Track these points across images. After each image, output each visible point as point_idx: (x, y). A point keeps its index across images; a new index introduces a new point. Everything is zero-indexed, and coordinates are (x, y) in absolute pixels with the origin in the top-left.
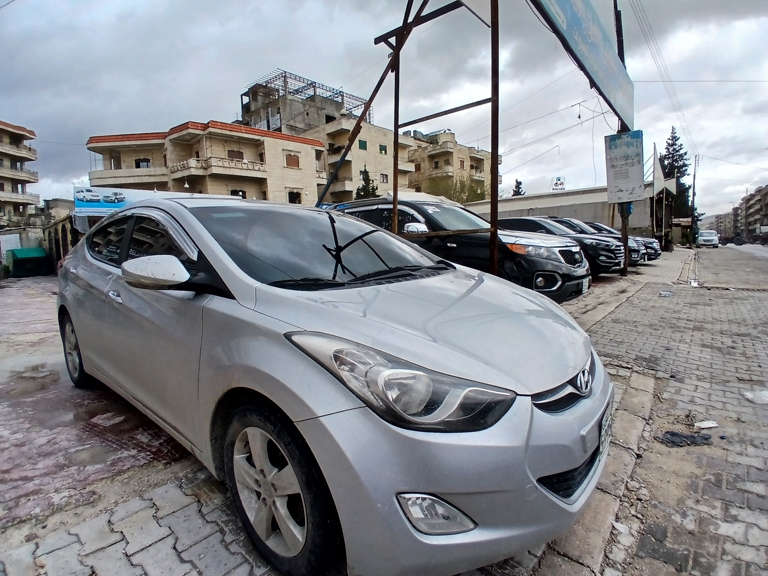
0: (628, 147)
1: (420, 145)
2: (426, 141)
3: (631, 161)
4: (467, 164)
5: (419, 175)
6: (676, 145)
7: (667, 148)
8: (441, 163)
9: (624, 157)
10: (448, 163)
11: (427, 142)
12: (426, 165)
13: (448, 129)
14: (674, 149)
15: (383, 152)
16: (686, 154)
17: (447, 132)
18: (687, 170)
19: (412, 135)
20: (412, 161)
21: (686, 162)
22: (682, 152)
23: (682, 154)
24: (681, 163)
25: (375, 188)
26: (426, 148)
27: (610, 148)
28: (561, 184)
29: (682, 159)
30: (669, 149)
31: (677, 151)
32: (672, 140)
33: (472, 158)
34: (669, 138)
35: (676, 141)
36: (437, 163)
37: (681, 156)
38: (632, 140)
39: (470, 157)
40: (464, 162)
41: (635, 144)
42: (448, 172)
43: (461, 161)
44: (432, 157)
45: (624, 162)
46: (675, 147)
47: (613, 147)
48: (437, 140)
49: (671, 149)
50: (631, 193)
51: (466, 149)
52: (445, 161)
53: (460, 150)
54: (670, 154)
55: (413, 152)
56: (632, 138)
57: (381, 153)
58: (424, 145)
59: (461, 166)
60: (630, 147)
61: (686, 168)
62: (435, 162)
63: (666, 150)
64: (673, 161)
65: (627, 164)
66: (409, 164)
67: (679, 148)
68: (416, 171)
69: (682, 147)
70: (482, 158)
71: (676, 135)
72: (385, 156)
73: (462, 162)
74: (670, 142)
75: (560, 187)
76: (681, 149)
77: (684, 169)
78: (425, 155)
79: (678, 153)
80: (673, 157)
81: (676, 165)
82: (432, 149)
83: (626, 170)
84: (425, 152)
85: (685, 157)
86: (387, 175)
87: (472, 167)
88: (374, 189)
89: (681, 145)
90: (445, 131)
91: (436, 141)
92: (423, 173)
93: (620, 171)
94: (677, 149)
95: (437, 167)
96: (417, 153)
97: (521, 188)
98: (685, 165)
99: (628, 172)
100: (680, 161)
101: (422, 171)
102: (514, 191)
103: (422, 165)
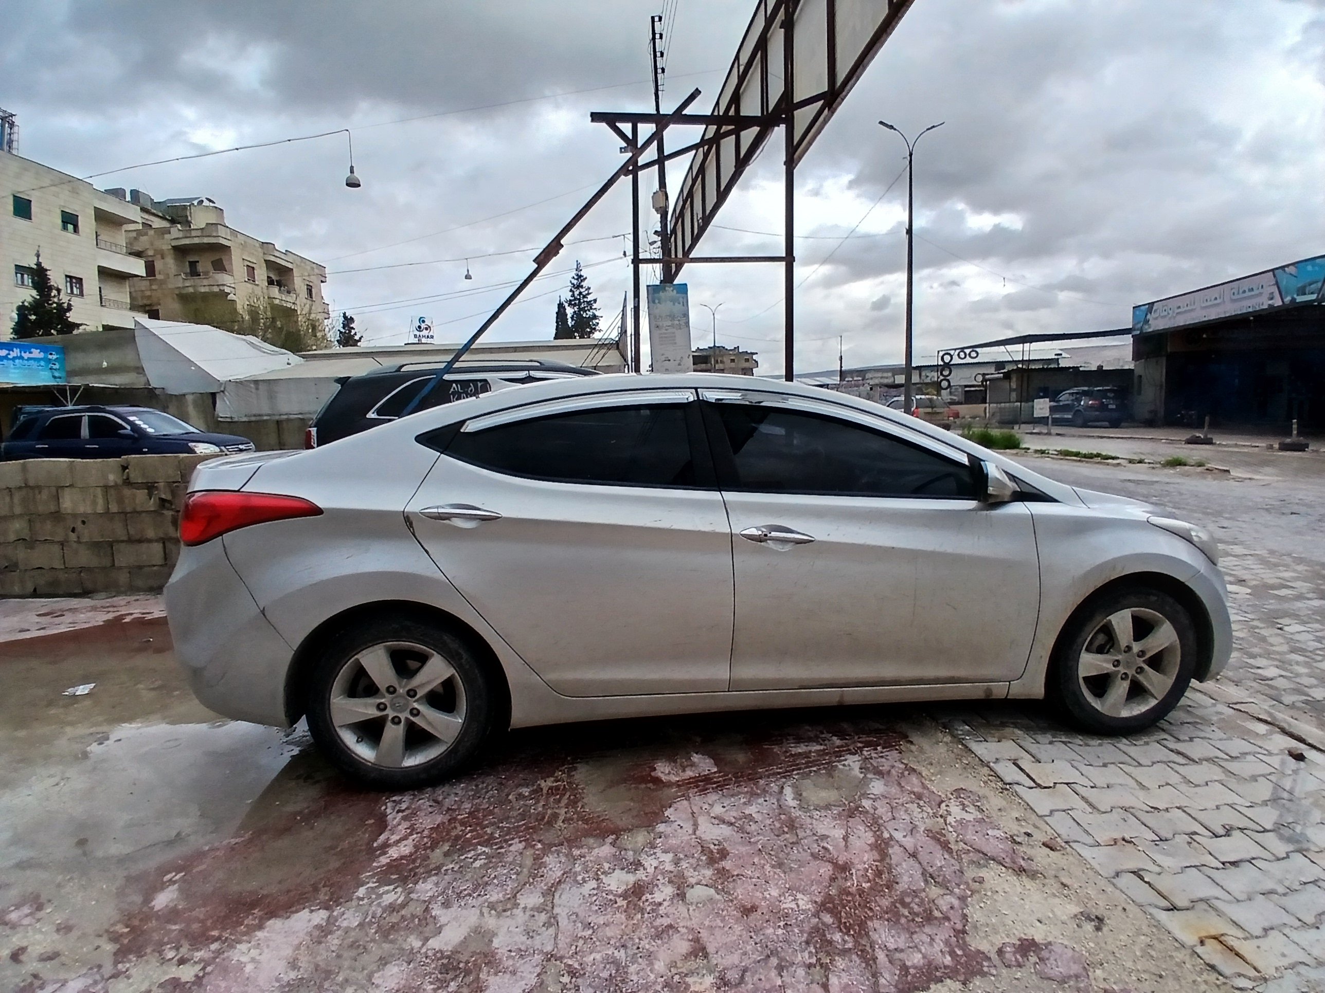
0: (674, 304)
1: (150, 223)
2: (161, 215)
3: (677, 322)
4: (261, 274)
5: (151, 285)
6: (582, 287)
7: (571, 291)
8: (204, 265)
9: (670, 316)
10: (219, 266)
11: (163, 218)
12: (168, 266)
13: (208, 199)
14: (580, 293)
15: (70, 227)
16: (595, 301)
17: (206, 203)
18: (598, 323)
19: (128, 198)
20: (138, 254)
21: (597, 313)
22: (590, 298)
23: (590, 301)
24: (590, 313)
25: (65, 305)
26: (164, 232)
27: (654, 302)
28: (426, 329)
29: (591, 308)
30: (573, 292)
31: (584, 297)
32: (577, 279)
33: (270, 265)
34: (573, 278)
35: (582, 281)
36: (193, 264)
37: (589, 303)
38: (678, 295)
39: (265, 260)
40: (253, 268)
41: (681, 300)
42: (224, 285)
43: (248, 266)
44: (181, 251)
45: (669, 323)
46: (582, 290)
47: (657, 301)
48: (187, 216)
49: (577, 293)
50: (679, 365)
51: (257, 245)
52: (212, 262)
53: (244, 246)
54: (575, 299)
55: (134, 234)
56: (678, 293)
57: (65, 228)
58: (157, 223)
59: (248, 276)
60: (676, 304)
61: (597, 321)
62: (189, 262)
63: (571, 293)
64: (580, 310)
65: (672, 326)
66: (132, 259)
67: (587, 292)
68: (147, 276)
69: (590, 291)
70: (290, 266)
71: (582, 273)
72: (74, 236)
73: (251, 270)
74: (575, 282)
75: (425, 333)
76: (589, 294)
77: (594, 322)
78: (165, 244)
79: (585, 300)
80: (580, 304)
81: (584, 315)
82: (181, 235)
83: (674, 333)
84: (163, 238)
85: (595, 306)
86: (81, 279)
87: (271, 282)
88: (63, 310)
89: (589, 288)
90: (202, 201)
91: (184, 219)
92: (162, 283)
93: (665, 334)
94: (584, 293)
95: (194, 272)
96: (144, 239)
97: (353, 328)
98: (595, 317)
99: (675, 336)
100: (589, 311)
101: (158, 277)
102: (341, 332)
103: (158, 265)
